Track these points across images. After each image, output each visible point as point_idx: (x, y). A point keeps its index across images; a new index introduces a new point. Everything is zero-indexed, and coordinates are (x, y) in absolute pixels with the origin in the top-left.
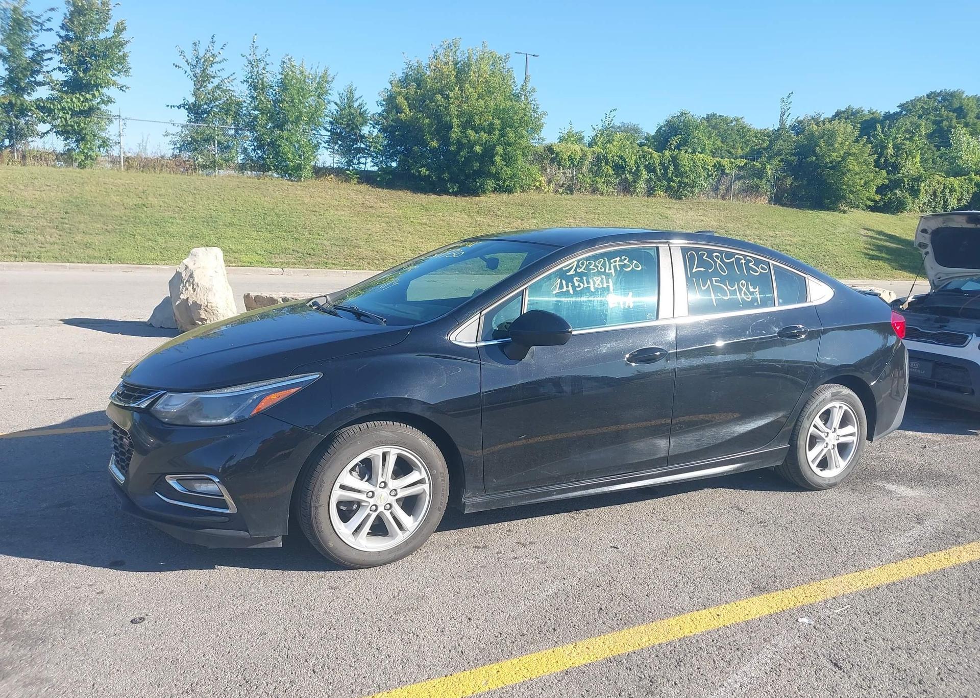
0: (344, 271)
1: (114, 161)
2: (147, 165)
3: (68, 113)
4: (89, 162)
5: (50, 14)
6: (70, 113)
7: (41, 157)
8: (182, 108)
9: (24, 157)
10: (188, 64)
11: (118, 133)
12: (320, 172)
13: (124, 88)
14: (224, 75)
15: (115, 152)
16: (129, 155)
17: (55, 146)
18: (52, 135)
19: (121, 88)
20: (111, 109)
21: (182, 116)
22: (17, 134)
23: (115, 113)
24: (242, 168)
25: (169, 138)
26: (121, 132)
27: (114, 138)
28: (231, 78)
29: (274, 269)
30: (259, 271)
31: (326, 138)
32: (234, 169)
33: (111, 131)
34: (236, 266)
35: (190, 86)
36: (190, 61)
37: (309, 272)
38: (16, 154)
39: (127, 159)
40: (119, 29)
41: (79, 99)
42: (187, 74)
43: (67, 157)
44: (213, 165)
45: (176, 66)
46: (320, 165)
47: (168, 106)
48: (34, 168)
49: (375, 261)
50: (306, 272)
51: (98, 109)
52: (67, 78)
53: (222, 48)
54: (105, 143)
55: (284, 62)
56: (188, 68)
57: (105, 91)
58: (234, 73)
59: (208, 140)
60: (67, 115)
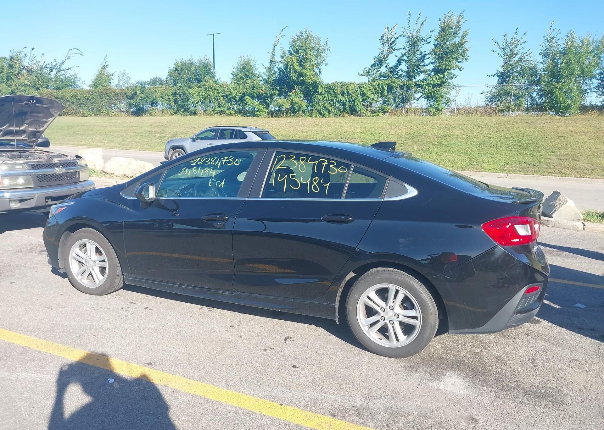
0: (552, 178)
1: (452, 111)
2: (468, 112)
3: (430, 86)
4: (437, 112)
5: (431, 34)
6: (431, 86)
7: (414, 111)
8: (496, 76)
9: (407, 112)
10: (500, 48)
11: (455, 95)
12: (584, 109)
13: (461, 69)
14: (524, 51)
15: (453, 105)
16: (459, 106)
17: (423, 105)
18: (422, 99)
19: (460, 69)
20: (454, 81)
21: (495, 81)
22: (406, 100)
23: (455, 83)
24: (528, 110)
25: (484, 95)
26: (457, 94)
27: (452, 98)
28: (528, 53)
29: (501, 174)
30: (491, 175)
31: (596, 85)
32: (522, 111)
33: (452, 94)
34: (478, 171)
35: (501, 62)
36: (501, 46)
37: (526, 177)
38: (404, 110)
39: (458, 110)
40: (465, 35)
41: (437, 78)
42: (499, 55)
43: (427, 111)
44: (509, 109)
45: (493, 51)
46: (587, 104)
47: (488, 76)
48: (411, 117)
49: (585, 171)
50: (523, 176)
51: (446, 82)
52: (434, 67)
53: (524, 35)
54: (448, 101)
55: (567, 36)
56: (500, 51)
57: (452, 71)
58: (530, 49)
59: (507, 94)
60: (430, 88)
